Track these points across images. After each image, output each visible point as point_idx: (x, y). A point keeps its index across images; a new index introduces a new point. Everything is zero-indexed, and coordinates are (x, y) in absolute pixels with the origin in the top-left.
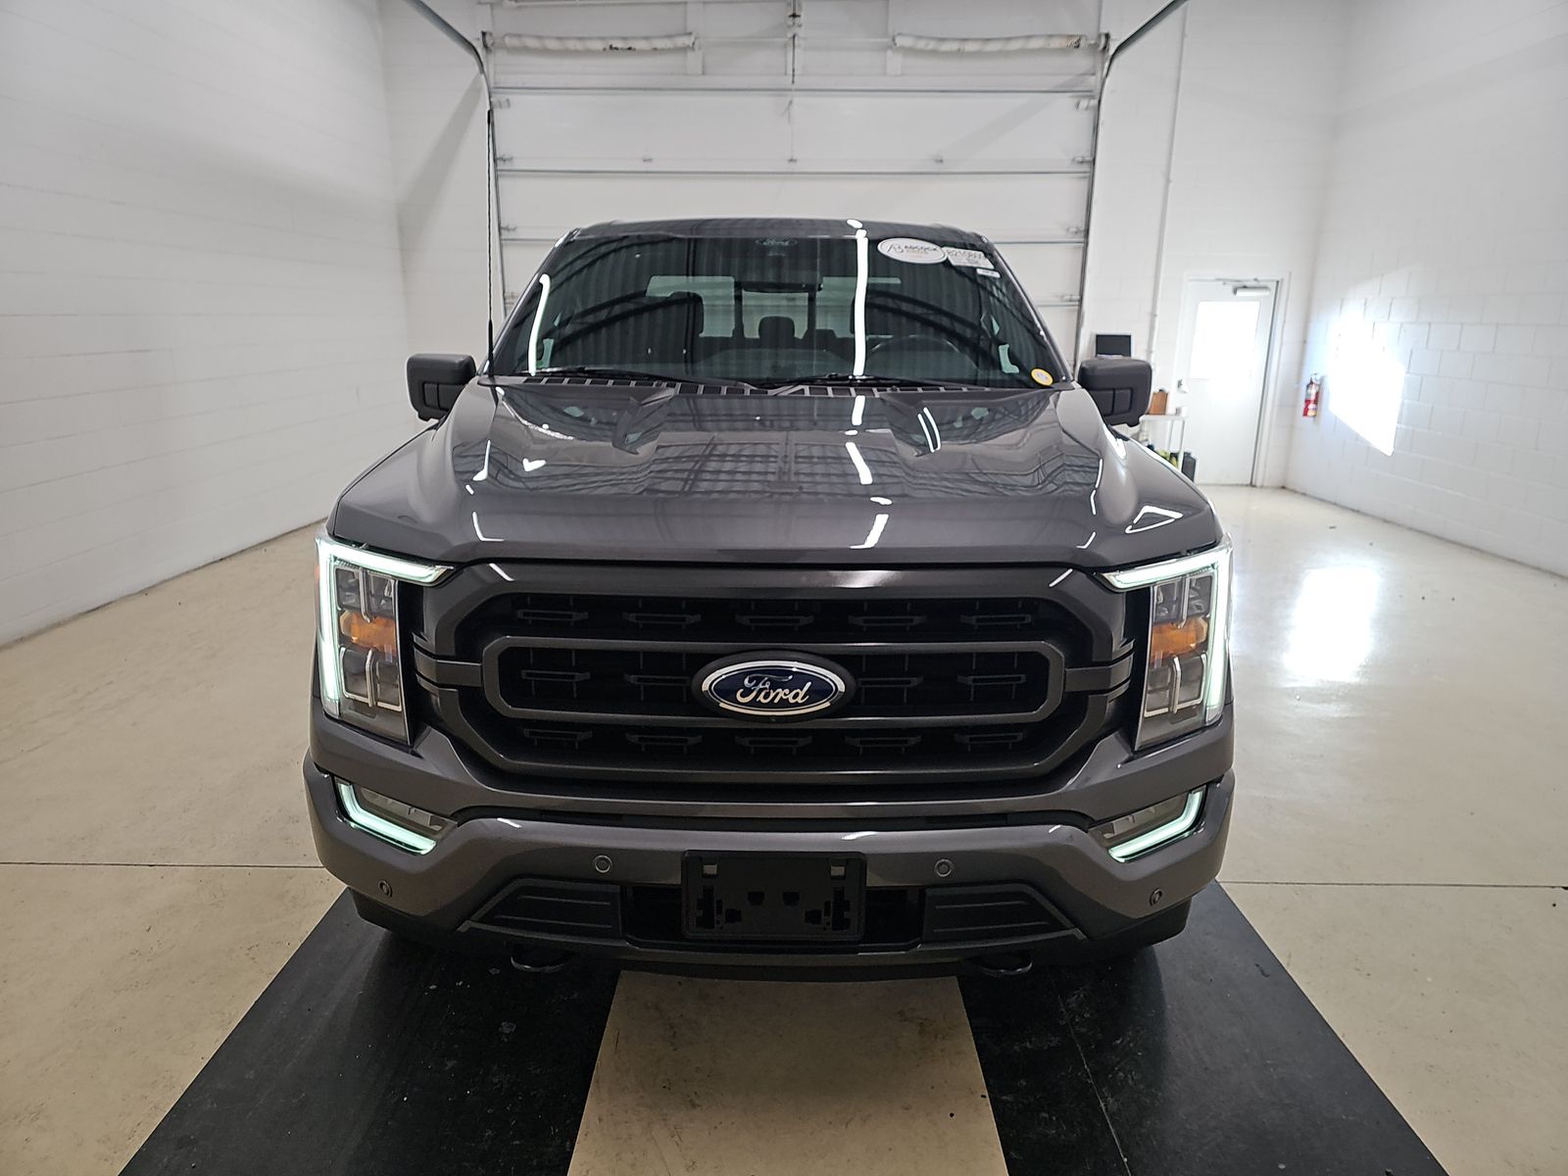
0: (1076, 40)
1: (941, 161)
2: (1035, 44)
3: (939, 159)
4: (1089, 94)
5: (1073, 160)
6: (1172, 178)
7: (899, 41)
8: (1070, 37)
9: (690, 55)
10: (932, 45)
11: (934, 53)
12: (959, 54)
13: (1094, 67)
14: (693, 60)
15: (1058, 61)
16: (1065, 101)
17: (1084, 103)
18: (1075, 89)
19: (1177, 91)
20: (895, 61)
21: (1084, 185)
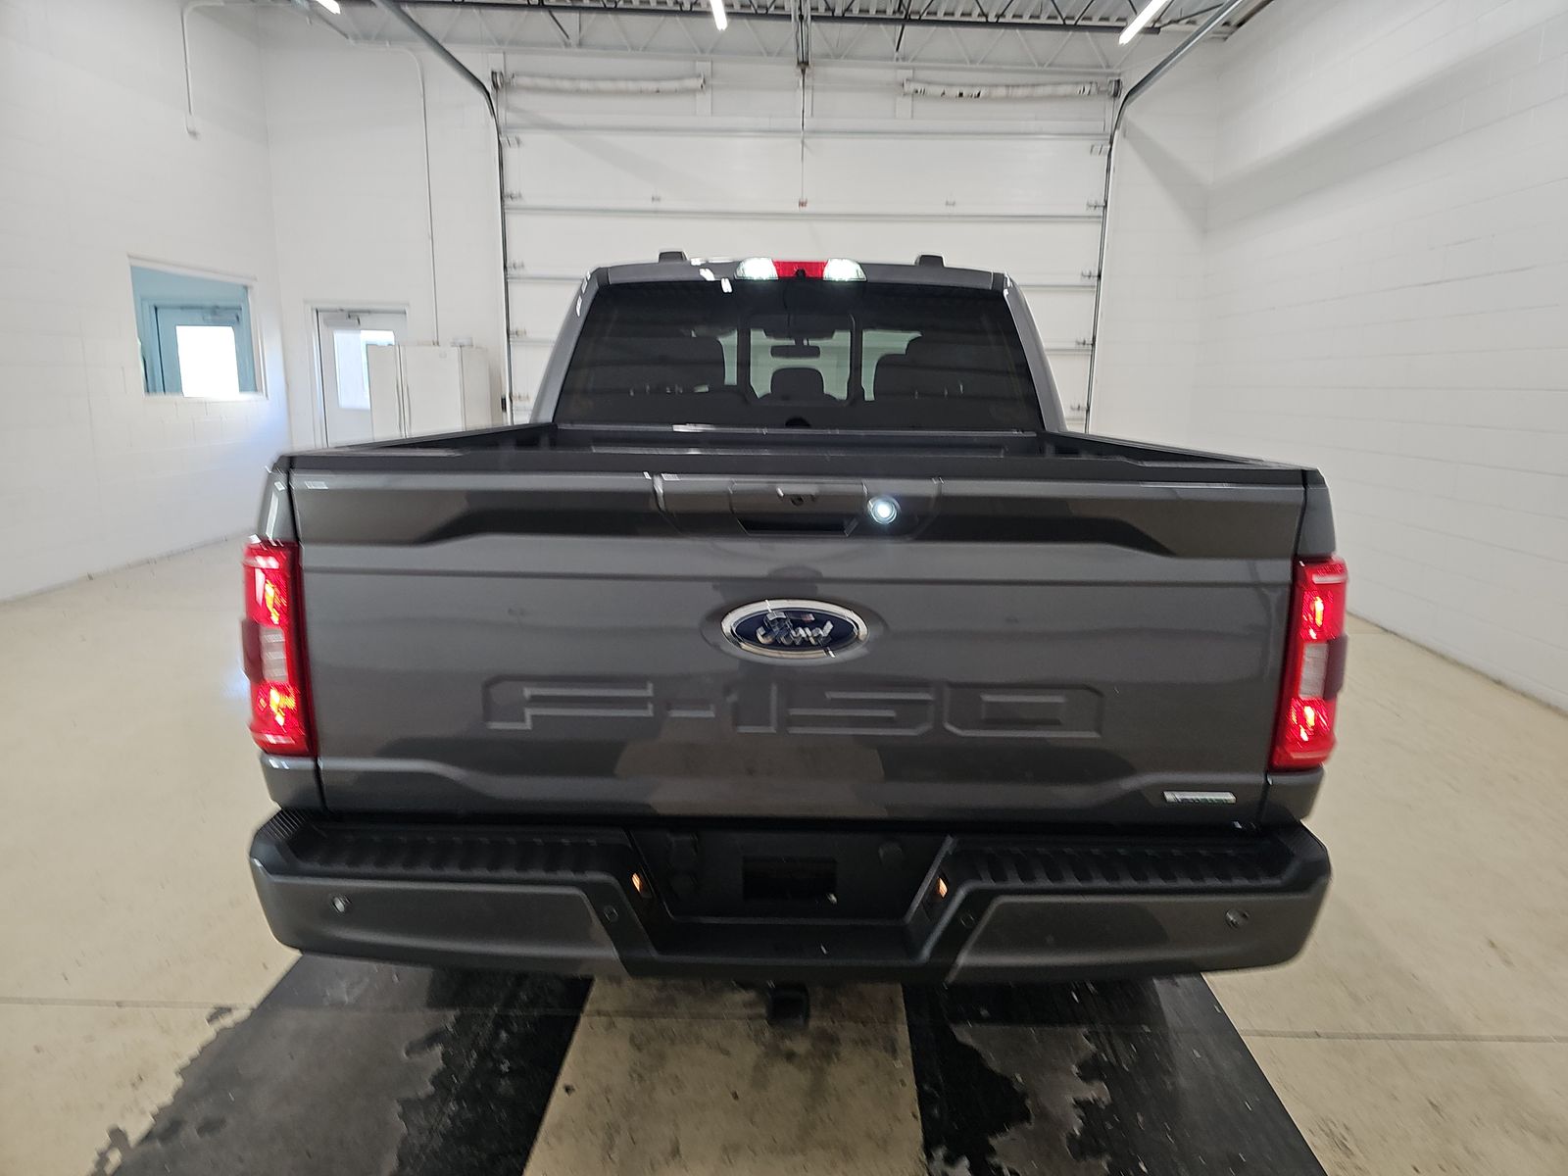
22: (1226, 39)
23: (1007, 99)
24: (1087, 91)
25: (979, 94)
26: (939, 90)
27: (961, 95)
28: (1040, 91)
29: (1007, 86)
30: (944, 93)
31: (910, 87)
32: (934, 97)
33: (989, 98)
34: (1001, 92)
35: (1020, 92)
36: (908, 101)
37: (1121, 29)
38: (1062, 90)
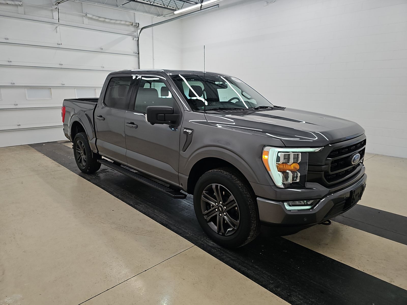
0: (132, 23)
1: (102, 49)
2: (123, 22)
3: (101, 48)
4: (135, 37)
5: (134, 52)
6: (154, 59)
7: (88, 15)
8: (130, 22)
9: (19, 7)
10: (97, 18)
11: (97, 20)
12: (104, 22)
13: (135, 30)
14: (20, 9)
15: (127, 28)
16: (130, 38)
17: (135, 39)
18: (132, 35)
19: (153, 39)
20: (86, 21)
21: (137, 58)
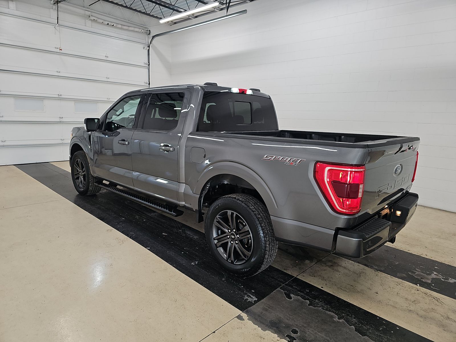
22: (171, 25)
23: (121, 29)
24: (142, 31)
25: (113, 25)
26: (101, 21)
27: (108, 24)
28: (131, 29)
29: (121, 25)
30: (103, 22)
31: (92, 18)
32: (99, 23)
33: (116, 27)
34: (120, 26)
35: (125, 27)
36: (90, 22)
37: (161, 18)
38: (136, 30)
